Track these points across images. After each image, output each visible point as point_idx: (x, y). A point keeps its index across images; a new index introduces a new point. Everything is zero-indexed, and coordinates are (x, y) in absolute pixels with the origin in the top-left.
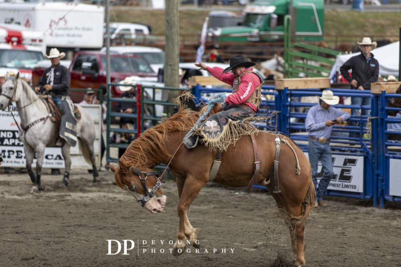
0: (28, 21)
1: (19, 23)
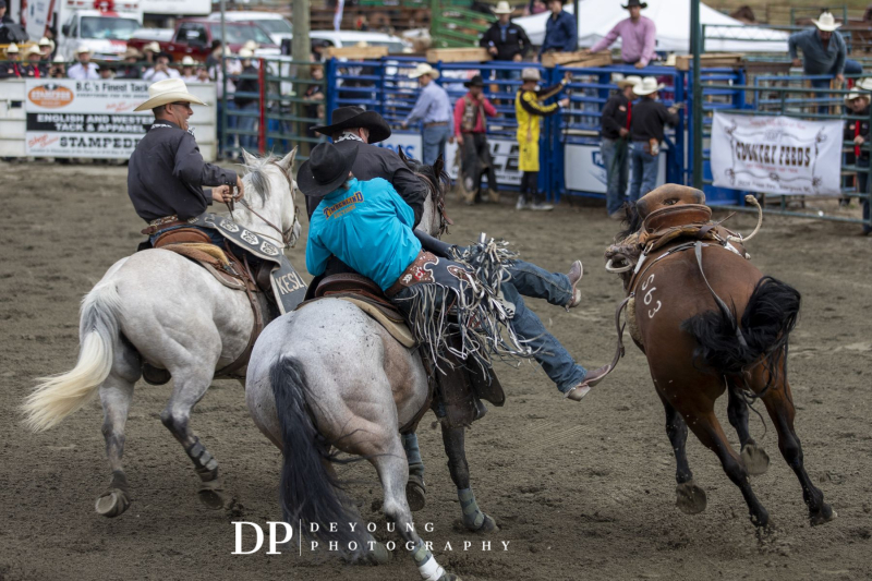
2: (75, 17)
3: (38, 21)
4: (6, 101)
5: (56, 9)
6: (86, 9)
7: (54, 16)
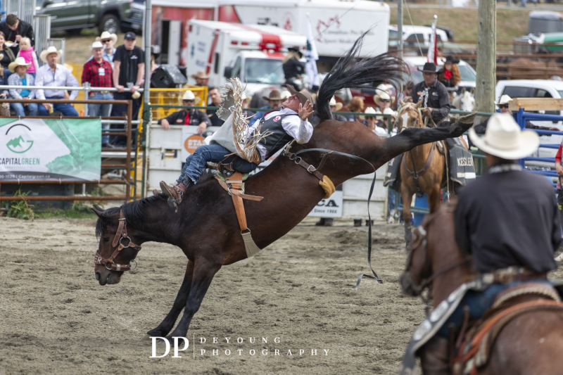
0: (288, 22)
1: (276, 25)
2: (239, 58)
3: (198, 63)
4: (160, 149)
5: (218, 50)
6: (251, 50)
7: (215, 58)
